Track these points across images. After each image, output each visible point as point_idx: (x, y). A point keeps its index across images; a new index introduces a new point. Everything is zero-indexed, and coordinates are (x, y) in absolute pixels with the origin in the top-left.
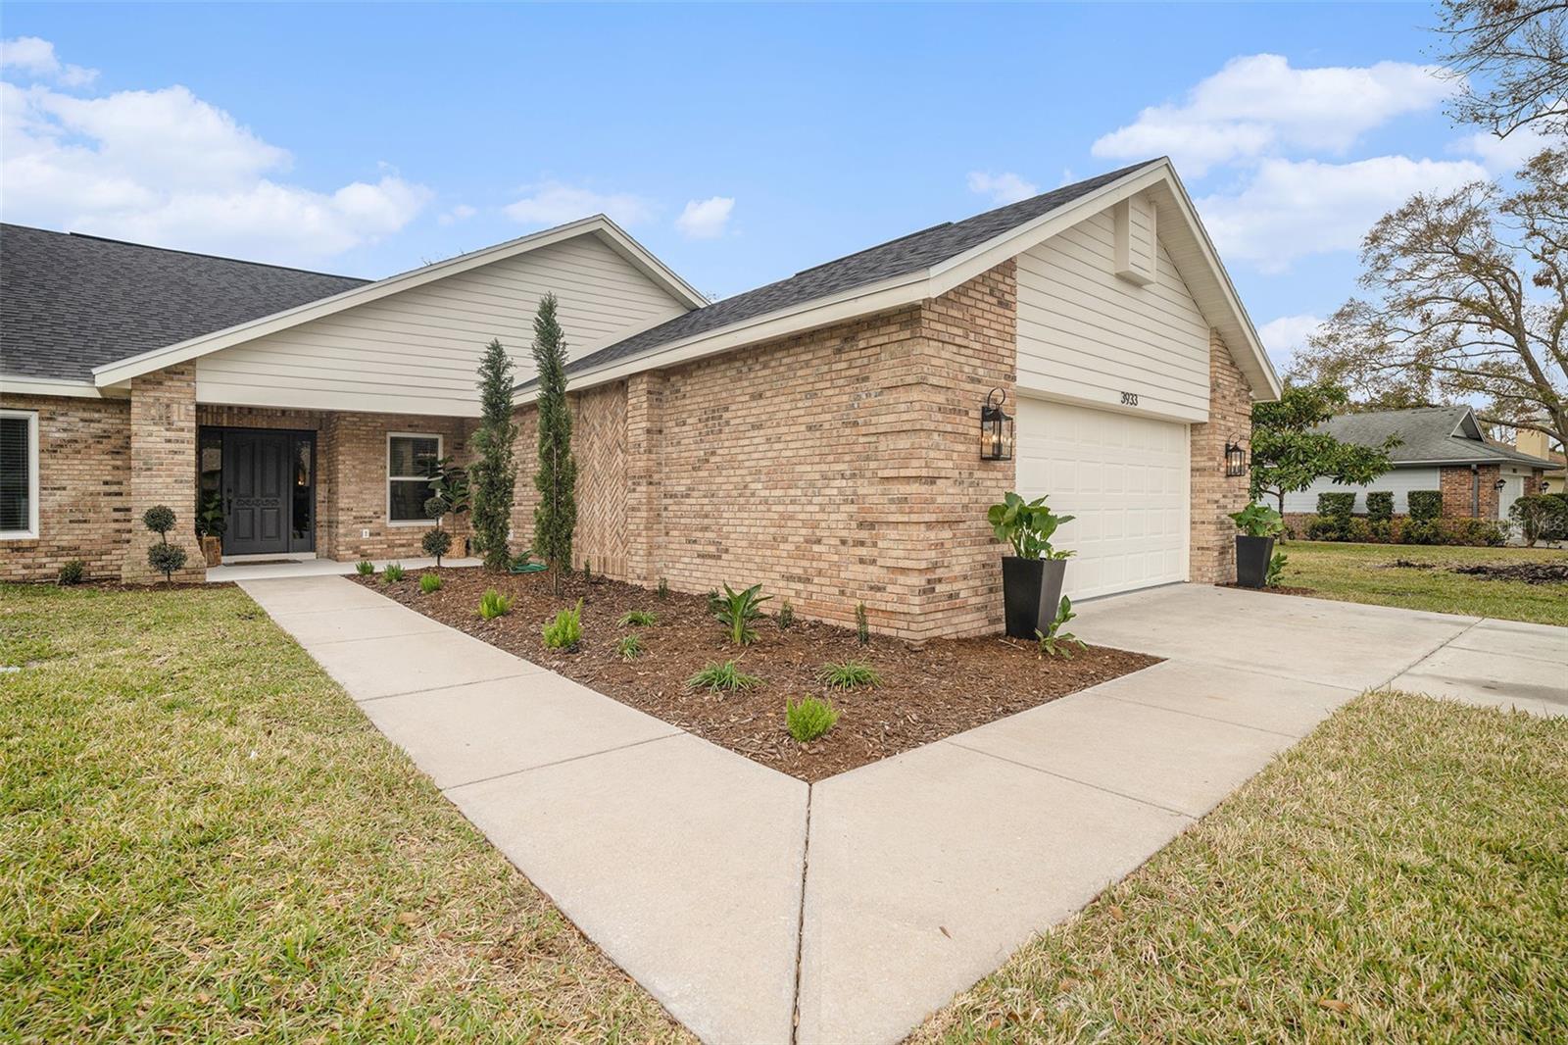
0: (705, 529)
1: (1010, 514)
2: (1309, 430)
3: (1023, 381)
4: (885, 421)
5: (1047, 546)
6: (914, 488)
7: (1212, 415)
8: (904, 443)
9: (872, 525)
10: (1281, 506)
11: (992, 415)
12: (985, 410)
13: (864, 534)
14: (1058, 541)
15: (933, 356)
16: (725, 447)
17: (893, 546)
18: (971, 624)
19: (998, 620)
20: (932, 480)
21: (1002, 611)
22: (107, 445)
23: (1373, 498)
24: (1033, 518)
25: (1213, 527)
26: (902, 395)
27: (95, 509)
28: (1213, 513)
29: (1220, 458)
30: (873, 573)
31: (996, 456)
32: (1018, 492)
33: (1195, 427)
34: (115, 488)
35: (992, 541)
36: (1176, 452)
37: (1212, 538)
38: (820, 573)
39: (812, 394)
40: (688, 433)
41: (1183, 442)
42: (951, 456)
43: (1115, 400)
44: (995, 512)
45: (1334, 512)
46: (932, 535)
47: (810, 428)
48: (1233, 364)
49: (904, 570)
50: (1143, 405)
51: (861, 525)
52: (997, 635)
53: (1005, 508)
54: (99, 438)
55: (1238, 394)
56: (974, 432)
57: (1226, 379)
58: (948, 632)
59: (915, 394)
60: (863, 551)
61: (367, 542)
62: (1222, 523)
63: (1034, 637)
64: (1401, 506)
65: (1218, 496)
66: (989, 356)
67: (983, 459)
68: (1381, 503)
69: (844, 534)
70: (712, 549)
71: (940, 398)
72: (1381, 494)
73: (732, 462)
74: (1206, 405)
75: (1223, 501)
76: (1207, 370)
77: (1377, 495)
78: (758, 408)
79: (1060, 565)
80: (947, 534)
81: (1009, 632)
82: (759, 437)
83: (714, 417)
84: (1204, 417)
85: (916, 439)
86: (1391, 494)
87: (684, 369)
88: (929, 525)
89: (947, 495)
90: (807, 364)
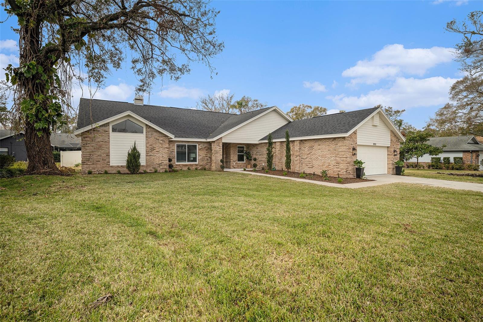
0: (310, 164)
1: (357, 162)
2: (424, 143)
3: (358, 143)
4: (340, 150)
5: (362, 166)
6: (345, 159)
7: (391, 145)
8: (343, 153)
9: (338, 163)
10: (418, 160)
11: (354, 149)
12: (353, 148)
13: (337, 164)
14: (363, 166)
15: (347, 142)
16: (313, 152)
17: (342, 166)
18: (351, 176)
19: (355, 176)
20: (347, 158)
21: (356, 175)
22: (206, 149)
23: (445, 158)
24: (360, 163)
25: (391, 165)
26: (343, 147)
27: (204, 159)
28: (391, 162)
29: (393, 152)
30: (339, 169)
31: (355, 154)
32: (357, 159)
33: (388, 147)
34: (206, 156)
35: (354, 166)
36: (385, 152)
37: (391, 166)
38: (330, 170)
39: (329, 146)
40: (306, 150)
41: (386, 150)
42: (349, 155)
43: (372, 144)
44: (355, 162)
45: (435, 162)
46: (347, 165)
47: (328, 150)
48: (395, 136)
49: (343, 169)
50: (377, 145)
51: (337, 163)
52: (355, 178)
53: (356, 161)
54: (205, 147)
55: (396, 141)
56: (352, 151)
57: (394, 139)
58: (349, 177)
59: (345, 147)
60: (337, 167)
61: (235, 165)
62: (393, 164)
63: (360, 178)
64: (452, 161)
65: (392, 159)
66: (353, 141)
67: (353, 155)
68: (447, 160)
69: (334, 164)
70: (311, 167)
71: (348, 147)
72: (447, 158)
73: (315, 154)
74: (390, 143)
75: (393, 160)
76: (390, 137)
77: (446, 158)
78: (319, 147)
79: (363, 169)
80: (348, 165)
81: (357, 177)
82: (320, 151)
83: (311, 147)
84: (390, 146)
85: (345, 153)
86: (449, 158)
87: (305, 140)
88: (346, 163)
89: (349, 160)
90: (328, 141)
